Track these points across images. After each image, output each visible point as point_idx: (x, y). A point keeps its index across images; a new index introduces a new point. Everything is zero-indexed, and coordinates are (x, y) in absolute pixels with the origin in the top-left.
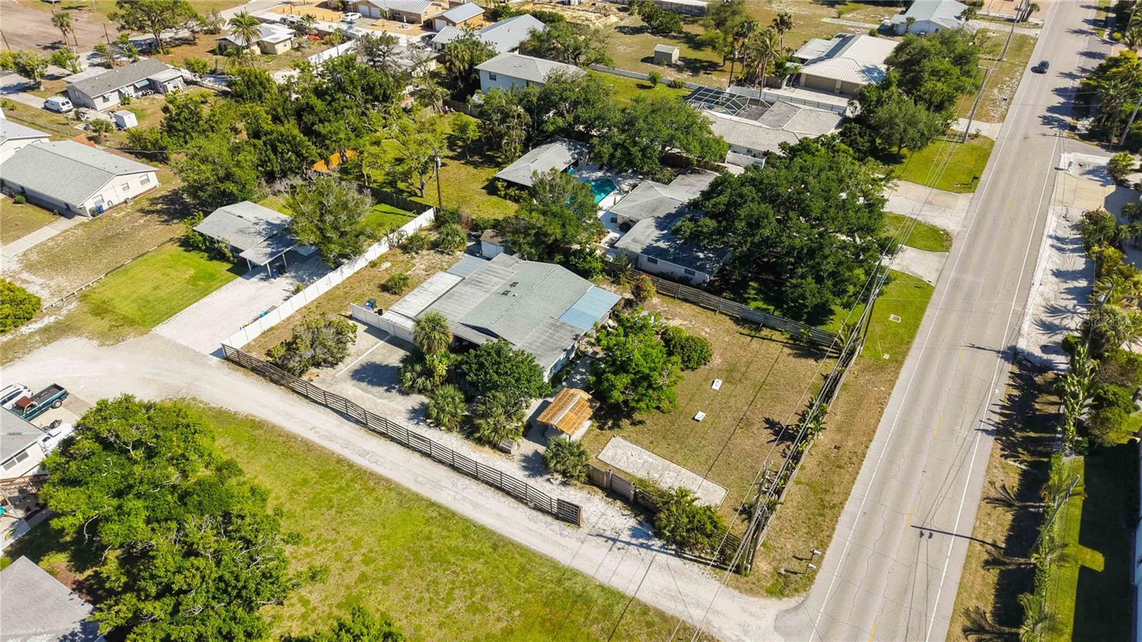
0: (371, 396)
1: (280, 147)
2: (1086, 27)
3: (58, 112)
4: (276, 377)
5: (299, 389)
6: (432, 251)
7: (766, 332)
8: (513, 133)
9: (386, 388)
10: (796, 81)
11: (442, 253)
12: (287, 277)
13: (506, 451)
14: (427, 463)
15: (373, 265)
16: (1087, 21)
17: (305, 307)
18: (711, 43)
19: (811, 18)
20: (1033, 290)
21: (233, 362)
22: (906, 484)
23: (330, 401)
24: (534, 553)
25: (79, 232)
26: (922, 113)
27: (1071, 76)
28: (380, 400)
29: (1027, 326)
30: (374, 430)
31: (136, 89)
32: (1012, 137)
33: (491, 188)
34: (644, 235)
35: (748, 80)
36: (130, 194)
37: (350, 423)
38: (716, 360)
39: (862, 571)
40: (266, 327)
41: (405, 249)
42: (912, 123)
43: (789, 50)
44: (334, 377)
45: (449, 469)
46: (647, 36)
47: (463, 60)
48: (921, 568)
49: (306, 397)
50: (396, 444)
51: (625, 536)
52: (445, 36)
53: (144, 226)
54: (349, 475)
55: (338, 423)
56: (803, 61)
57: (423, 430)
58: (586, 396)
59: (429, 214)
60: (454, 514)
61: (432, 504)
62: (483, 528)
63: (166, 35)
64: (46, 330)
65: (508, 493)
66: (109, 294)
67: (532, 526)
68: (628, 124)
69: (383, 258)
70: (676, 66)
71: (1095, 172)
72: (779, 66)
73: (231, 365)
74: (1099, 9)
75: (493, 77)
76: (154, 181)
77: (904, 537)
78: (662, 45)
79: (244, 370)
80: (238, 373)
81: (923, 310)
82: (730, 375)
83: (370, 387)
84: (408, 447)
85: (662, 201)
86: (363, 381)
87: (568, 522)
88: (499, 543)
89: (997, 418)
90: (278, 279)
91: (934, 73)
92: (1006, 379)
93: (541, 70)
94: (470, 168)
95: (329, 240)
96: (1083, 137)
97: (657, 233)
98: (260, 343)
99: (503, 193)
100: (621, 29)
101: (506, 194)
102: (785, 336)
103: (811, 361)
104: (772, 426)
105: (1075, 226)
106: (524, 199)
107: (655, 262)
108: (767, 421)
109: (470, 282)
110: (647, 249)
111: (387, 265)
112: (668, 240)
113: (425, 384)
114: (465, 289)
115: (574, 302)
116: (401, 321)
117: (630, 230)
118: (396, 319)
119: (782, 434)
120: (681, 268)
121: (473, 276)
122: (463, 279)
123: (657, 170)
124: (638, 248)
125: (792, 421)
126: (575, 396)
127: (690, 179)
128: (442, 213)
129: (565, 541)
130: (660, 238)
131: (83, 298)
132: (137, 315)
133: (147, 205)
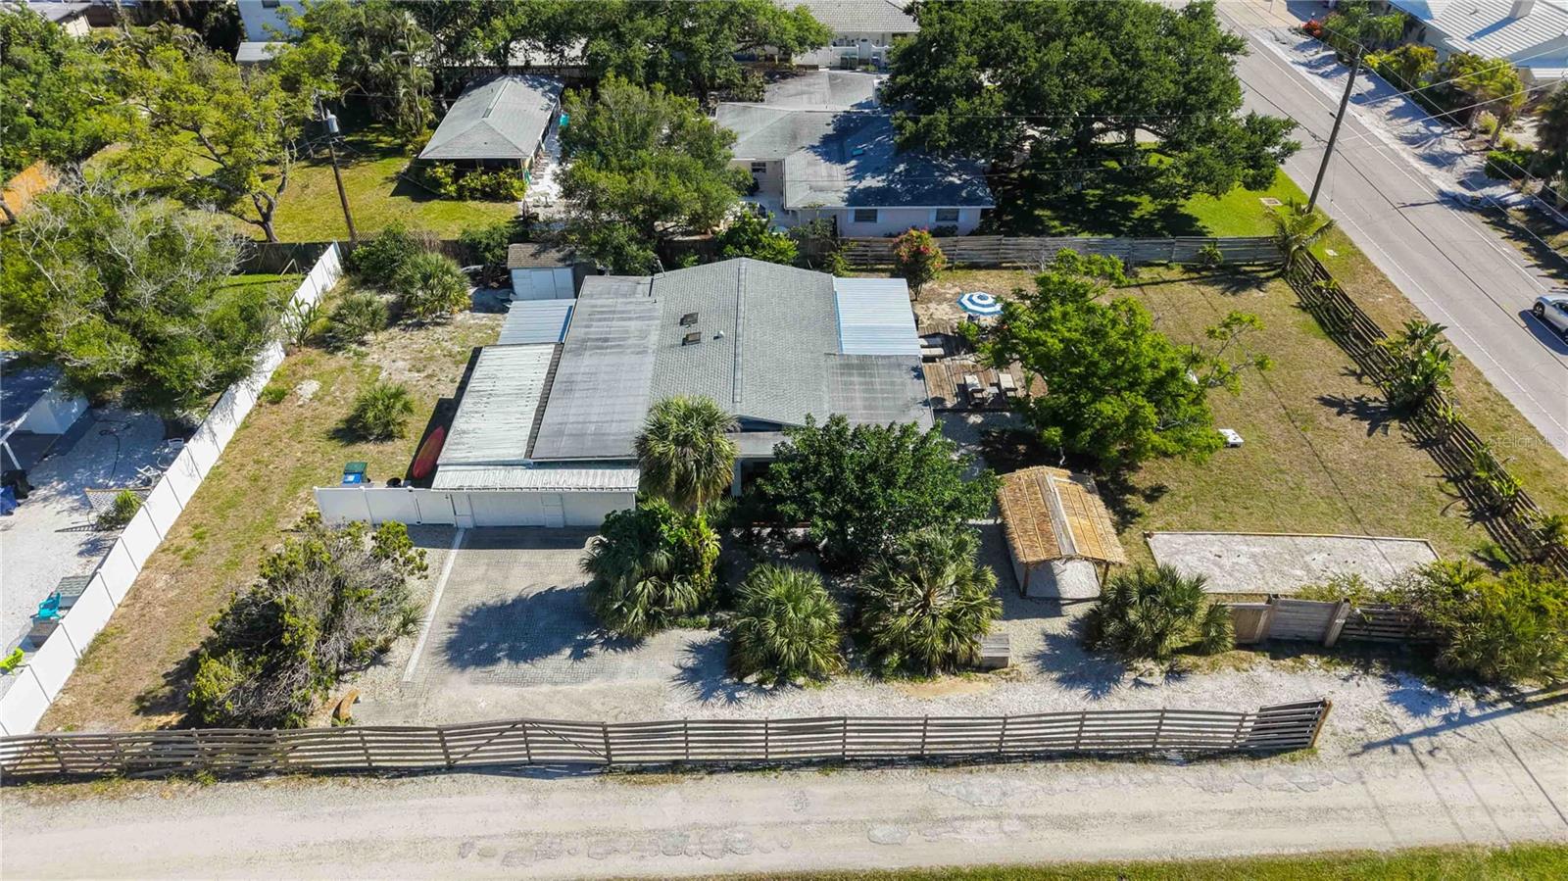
0: (545, 688)
4: (226, 760)
5: (329, 761)
6: (394, 331)
7: (1147, 274)
9: (568, 651)
11: (420, 325)
12: (45, 499)
13: (991, 666)
14: (850, 782)
15: (274, 396)
17: (163, 550)
21: (40, 779)
23: (459, 750)
28: (582, 688)
30: (641, 769)
33: (418, 187)
34: (822, 177)
37: (560, 782)
40: (84, 640)
41: (327, 343)
44: (402, 687)
45: (921, 771)
49: (371, 772)
50: (733, 776)
55: (526, 798)
57: (759, 707)
59: (330, 260)
65: (1103, 757)
67: (1229, 802)
69: (287, 376)
73: (34, 792)
79: (100, 786)
80: (79, 807)
83: (524, 666)
84: (772, 768)
86: (494, 661)
87: (1285, 751)
90: (17, 511)
97: (840, 168)
98: (94, 690)
99: (452, 188)
101: (461, 189)
102: (1176, 272)
103: (1255, 293)
104: (1340, 406)
105: (1302, 47)
106: (509, 187)
107: (871, 217)
108: (1328, 402)
109: (582, 346)
110: (854, 198)
111: (309, 388)
112: (877, 171)
113: (682, 594)
114: (588, 362)
115: (834, 315)
116: (497, 478)
117: (781, 175)
118: (479, 478)
119: (1371, 416)
120: (928, 214)
121: (576, 332)
122: (560, 346)
123: (737, 78)
124: (835, 200)
125: (1352, 390)
126: (1041, 483)
127: (792, 85)
128: (360, 250)
129: (1323, 797)
130: (859, 174)
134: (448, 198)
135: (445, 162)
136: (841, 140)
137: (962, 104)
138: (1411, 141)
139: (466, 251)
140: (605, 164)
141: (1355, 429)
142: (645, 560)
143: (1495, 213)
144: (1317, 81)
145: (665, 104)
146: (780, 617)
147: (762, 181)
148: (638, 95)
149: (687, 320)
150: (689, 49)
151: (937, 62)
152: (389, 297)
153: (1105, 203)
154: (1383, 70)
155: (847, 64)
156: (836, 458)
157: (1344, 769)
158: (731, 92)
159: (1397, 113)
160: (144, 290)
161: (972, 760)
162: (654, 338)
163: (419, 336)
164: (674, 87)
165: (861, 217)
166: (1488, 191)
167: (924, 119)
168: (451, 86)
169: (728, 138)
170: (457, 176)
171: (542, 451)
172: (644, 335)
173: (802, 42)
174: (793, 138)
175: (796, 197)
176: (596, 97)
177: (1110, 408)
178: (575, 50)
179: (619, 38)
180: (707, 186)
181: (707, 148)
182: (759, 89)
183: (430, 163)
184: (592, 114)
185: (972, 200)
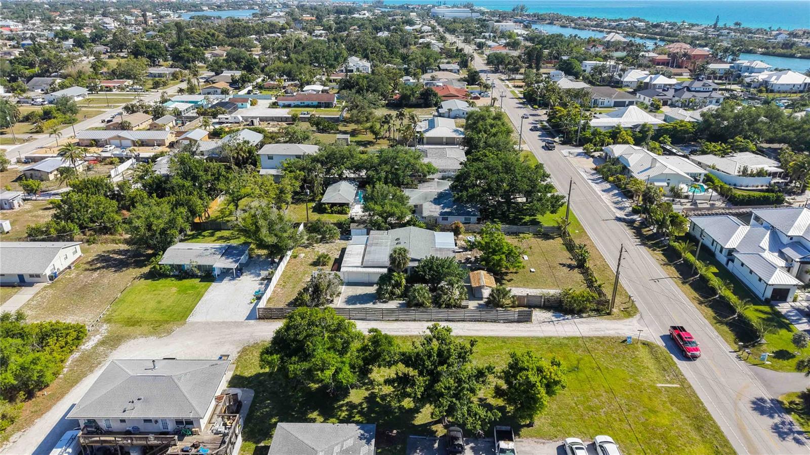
6: (322, 243)
7: (522, 235)
9: (371, 303)
10: (419, 141)
11: (328, 242)
12: (246, 275)
13: (465, 307)
15: (295, 256)
17: (277, 285)
18: (356, 132)
20: (602, 197)
21: (266, 318)
23: (353, 314)
27: (533, 123)
29: (613, 210)
30: (389, 320)
32: (536, 148)
33: (320, 210)
34: (432, 208)
36: (69, 262)
37: (373, 322)
41: (303, 246)
46: (318, 135)
48: (666, 291)
50: (408, 322)
51: (554, 319)
53: (101, 277)
55: (366, 324)
56: (421, 132)
58: (486, 272)
59: (302, 227)
64: (102, 343)
65: (486, 321)
66: (126, 314)
67: (511, 329)
69: (296, 253)
71: (580, 155)
73: (266, 320)
75: (271, 158)
76: (78, 252)
84: (416, 321)
86: (356, 304)
87: (525, 322)
89: (637, 240)
90: (242, 277)
92: (625, 228)
93: (303, 148)
96: (562, 144)
97: (439, 206)
99: (330, 210)
101: (332, 211)
102: (531, 235)
103: (552, 240)
104: (564, 265)
105: (593, 174)
106: (345, 211)
107: (447, 219)
108: (560, 264)
109: (372, 245)
110: (442, 214)
111: (303, 255)
112: (448, 207)
113: (398, 291)
114: (373, 248)
115: (434, 240)
116: (355, 269)
117: (422, 209)
118: (351, 269)
119: (570, 267)
120: (462, 218)
121: (369, 242)
122: (366, 244)
123: (410, 182)
124: (436, 214)
125: (569, 262)
126: (480, 273)
127: (426, 184)
128: (309, 225)
129: (532, 329)
130: (443, 208)
131: (108, 321)
132: (165, 318)
133: (88, 266)
134: (328, 213)
135: (328, 204)
136: (439, 199)
137: (470, 190)
138: (616, 203)
139: (339, 225)
140: (376, 203)
141: (566, 269)
142: (390, 282)
143: (630, 223)
144: (593, 185)
145: (392, 189)
146: (419, 293)
147: (416, 210)
148: (385, 187)
149: (398, 239)
150: (396, 174)
151: (465, 179)
152: (320, 236)
153: (515, 218)
154: (614, 182)
155: (443, 178)
156: (432, 263)
157: (538, 325)
158: (408, 186)
159: (614, 195)
160: (277, 227)
161: (459, 321)
162: (389, 243)
163: (327, 245)
164: (394, 185)
165: (443, 219)
166: (632, 217)
167: (460, 194)
168: (327, 183)
169: (408, 198)
170: (331, 207)
171: (364, 264)
172: (387, 242)
173: (429, 172)
174: (425, 199)
175: (426, 213)
176: (374, 187)
177: (497, 258)
178: (363, 173)
179: (376, 170)
180: (402, 209)
181: (402, 200)
182: (416, 185)
183: (324, 204)
184: (373, 191)
185: (474, 215)
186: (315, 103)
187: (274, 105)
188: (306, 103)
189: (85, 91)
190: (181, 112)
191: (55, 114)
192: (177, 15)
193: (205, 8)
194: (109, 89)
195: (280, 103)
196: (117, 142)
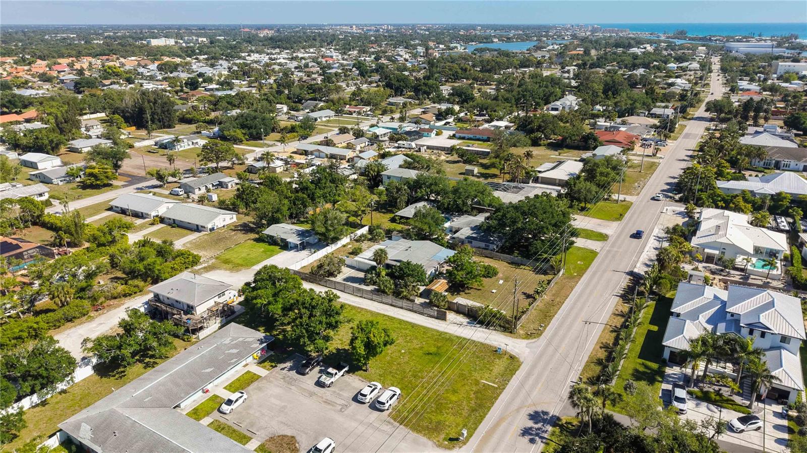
1: (297, 202)
2: (686, 158)
3: (177, 195)
4: (312, 280)
5: (323, 284)
6: (369, 241)
7: (522, 267)
8: (402, 198)
9: (359, 283)
10: (536, 180)
11: (374, 242)
12: (306, 251)
14: (381, 304)
15: (344, 246)
16: (687, 156)
17: (317, 260)
18: (493, 165)
19: (544, 156)
20: (643, 254)
22: (581, 309)
23: (337, 286)
24: (429, 328)
25: (206, 237)
26: (594, 188)
27: (674, 178)
29: (638, 265)
30: (357, 296)
31: (213, 186)
32: (641, 201)
33: (393, 220)
34: (465, 232)
35: (512, 180)
36: (225, 223)
37: (346, 294)
38: (500, 275)
39: (561, 333)
40: (303, 265)
41: (357, 241)
42: (589, 191)
43: (532, 167)
45: (390, 306)
46: (461, 164)
47: (374, 171)
48: (585, 331)
49: (326, 286)
50: (367, 299)
51: (465, 324)
52: (361, 164)
53: (234, 235)
54: (350, 308)
55: (341, 294)
56: (540, 172)
58: (446, 281)
59: (366, 228)
60: (394, 318)
61: (385, 315)
62: (407, 322)
63: (222, 164)
64: (205, 268)
65: (416, 312)
66: (227, 257)
68: (456, 191)
69: (348, 244)
70: (476, 176)
71: (680, 213)
72: (527, 173)
74: (694, 151)
75: (389, 177)
76: (235, 219)
77: (579, 323)
78: (468, 167)
81: (593, 260)
82: (506, 280)
83: (352, 283)
84: (372, 300)
85: (473, 221)
86: (349, 282)
87: (442, 319)
88: (414, 325)
89: (621, 292)
90: (302, 251)
91: (602, 174)
92: (627, 280)
93: (412, 174)
94: (382, 214)
95: (330, 231)
96: (676, 201)
97: (472, 232)
99: (398, 221)
100: (447, 162)
101: (400, 221)
102: (531, 268)
104: (525, 294)
106: (409, 223)
107: (471, 242)
110: (468, 237)
112: (478, 233)
115: (437, 253)
119: (529, 296)
120: (483, 244)
121: (391, 245)
124: (463, 237)
128: (372, 228)
131: (217, 258)
132: (243, 263)
133: (233, 228)
135: (399, 216)
138: (648, 259)
141: (522, 297)
143: (638, 279)
144: (652, 241)
149: (410, 247)
157: (449, 324)
165: (464, 241)
172: (401, 248)
175: (456, 235)
182: (476, 214)
183: (397, 215)
185: (493, 243)
186: (485, 137)
187: (453, 137)
188: (478, 136)
189: (332, 113)
190: (378, 136)
191: (298, 129)
192: (463, 48)
193: (496, 40)
194: (351, 113)
195: (457, 135)
196: (317, 153)
